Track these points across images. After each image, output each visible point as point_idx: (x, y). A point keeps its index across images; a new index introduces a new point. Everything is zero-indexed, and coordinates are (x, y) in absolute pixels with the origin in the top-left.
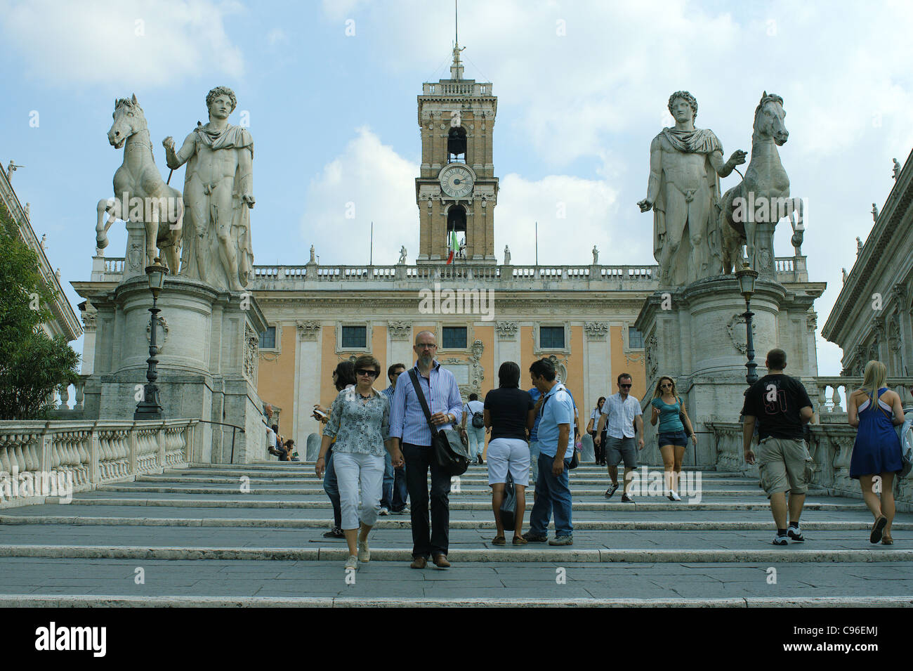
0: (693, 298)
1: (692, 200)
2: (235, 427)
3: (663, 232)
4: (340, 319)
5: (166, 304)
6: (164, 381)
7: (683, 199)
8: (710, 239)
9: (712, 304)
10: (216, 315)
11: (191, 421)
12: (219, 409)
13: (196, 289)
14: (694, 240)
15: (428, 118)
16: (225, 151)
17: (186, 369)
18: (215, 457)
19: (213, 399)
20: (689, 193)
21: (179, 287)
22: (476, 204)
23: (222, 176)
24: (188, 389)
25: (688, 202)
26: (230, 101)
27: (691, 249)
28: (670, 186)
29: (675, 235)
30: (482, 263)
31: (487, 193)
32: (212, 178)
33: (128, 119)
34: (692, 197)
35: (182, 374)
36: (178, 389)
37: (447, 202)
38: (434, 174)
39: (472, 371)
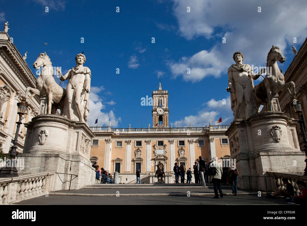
0: (253, 121)
1: (245, 87)
2: (72, 175)
3: (235, 99)
4: (136, 140)
5: (47, 125)
6: (43, 156)
7: (242, 87)
8: (252, 102)
9: (262, 123)
10: (70, 130)
11: (48, 173)
12: (68, 167)
13: (60, 119)
14: (247, 102)
16: (80, 74)
17: (54, 151)
18: (65, 187)
19: (66, 163)
20: (244, 85)
21: (53, 119)
22: (165, 115)
23: (79, 82)
24: (53, 159)
25: (244, 88)
26: (83, 59)
27: (246, 105)
28: (236, 83)
29: (240, 100)
30: (166, 128)
31: (167, 113)
32: (75, 83)
33: (42, 60)
34: (245, 86)
35: (51, 153)
36: (48, 159)
37: (159, 115)
38: (156, 109)
39: (164, 151)
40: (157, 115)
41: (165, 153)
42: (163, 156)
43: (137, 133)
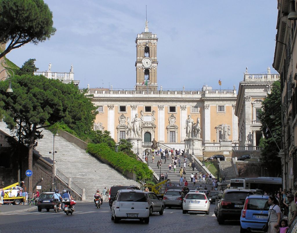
4: (119, 104)
15: (139, 44)
22: (152, 69)
30: (154, 85)
31: (155, 66)
37: (144, 68)
38: (141, 60)
39: (152, 118)
40: (143, 68)
41: (153, 121)
42: (151, 123)
43: (120, 96)
